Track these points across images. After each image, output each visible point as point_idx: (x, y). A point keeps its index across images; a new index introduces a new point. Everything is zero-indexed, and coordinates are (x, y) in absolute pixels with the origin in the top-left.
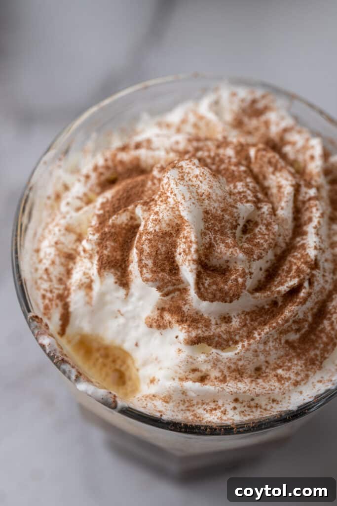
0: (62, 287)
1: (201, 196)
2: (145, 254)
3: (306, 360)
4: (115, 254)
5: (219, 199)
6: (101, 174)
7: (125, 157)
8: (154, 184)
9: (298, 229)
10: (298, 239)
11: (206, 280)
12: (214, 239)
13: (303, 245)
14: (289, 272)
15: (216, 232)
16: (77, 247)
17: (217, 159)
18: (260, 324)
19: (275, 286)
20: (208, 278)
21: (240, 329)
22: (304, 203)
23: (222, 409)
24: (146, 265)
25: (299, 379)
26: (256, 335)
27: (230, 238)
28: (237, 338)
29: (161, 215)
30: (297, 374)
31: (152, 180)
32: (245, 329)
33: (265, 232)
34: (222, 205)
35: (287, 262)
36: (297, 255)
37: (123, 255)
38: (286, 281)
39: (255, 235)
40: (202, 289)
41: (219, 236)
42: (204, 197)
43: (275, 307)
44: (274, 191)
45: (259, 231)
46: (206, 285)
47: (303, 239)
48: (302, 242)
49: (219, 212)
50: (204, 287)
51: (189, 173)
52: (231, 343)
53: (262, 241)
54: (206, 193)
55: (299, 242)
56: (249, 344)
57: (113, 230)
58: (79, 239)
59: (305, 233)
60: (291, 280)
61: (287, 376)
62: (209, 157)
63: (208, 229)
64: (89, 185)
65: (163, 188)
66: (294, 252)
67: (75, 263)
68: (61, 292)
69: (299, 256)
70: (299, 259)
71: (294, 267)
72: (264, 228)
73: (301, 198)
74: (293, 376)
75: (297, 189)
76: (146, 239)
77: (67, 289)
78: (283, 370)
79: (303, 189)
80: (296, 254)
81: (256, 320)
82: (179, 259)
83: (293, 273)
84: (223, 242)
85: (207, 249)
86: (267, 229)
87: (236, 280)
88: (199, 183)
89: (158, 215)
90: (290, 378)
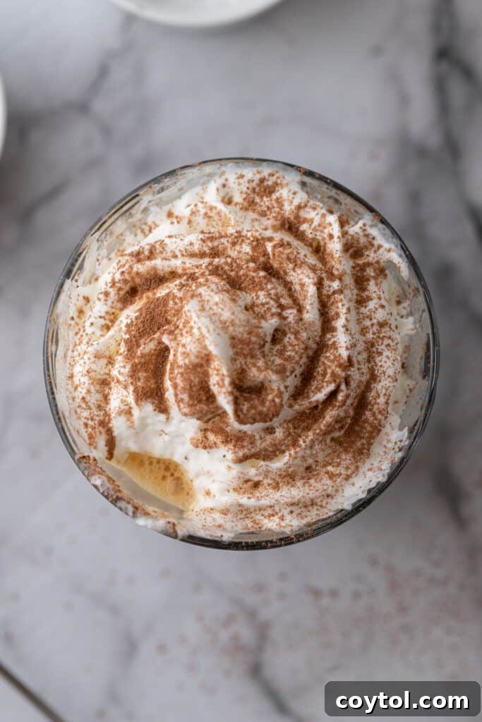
0: (102, 413)
1: (225, 323)
2: (179, 388)
3: (354, 452)
4: (149, 384)
5: (243, 323)
6: (120, 289)
7: (141, 268)
8: (176, 304)
9: (327, 324)
10: (328, 336)
11: (243, 405)
12: (246, 363)
13: (334, 343)
14: (324, 375)
15: (245, 356)
16: (110, 370)
17: (235, 265)
18: (303, 430)
19: (313, 392)
20: (246, 403)
21: (284, 440)
22: (329, 297)
23: (280, 514)
24: (182, 400)
25: (349, 472)
26: (301, 442)
27: (259, 359)
28: (283, 448)
29: (188, 348)
30: (347, 468)
31: (173, 300)
32: (289, 438)
33: (295, 342)
34: (247, 329)
35: (320, 363)
36: (329, 356)
37: (156, 383)
38: (323, 387)
39: (285, 346)
40: (242, 416)
41: (249, 360)
42: (227, 324)
43: (316, 412)
44: (298, 287)
45: (288, 342)
46: (245, 411)
47: (333, 336)
48: (333, 340)
49: (245, 336)
50: (244, 414)
51: (208, 301)
52: (277, 453)
53: (293, 354)
54: (230, 320)
55: (330, 339)
56: (296, 453)
57: (143, 360)
58: (111, 362)
59: (334, 330)
60: (327, 386)
61: (338, 472)
62: (226, 263)
63: (237, 354)
64: (109, 303)
65: (186, 316)
66: (326, 352)
67: (110, 389)
68: (102, 418)
69: (332, 357)
70: (332, 361)
71: (329, 371)
72: (292, 337)
73: (325, 292)
74: (343, 472)
75: (319, 285)
76: (178, 373)
77: (107, 414)
78: (333, 467)
79: (326, 283)
80: (328, 354)
81: (299, 427)
82: (215, 389)
83: (328, 377)
84: (255, 365)
85: (240, 374)
86: (296, 338)
87: (273, 401)
88: (220, 310)
89: (186, 348)
90: (340, 474)
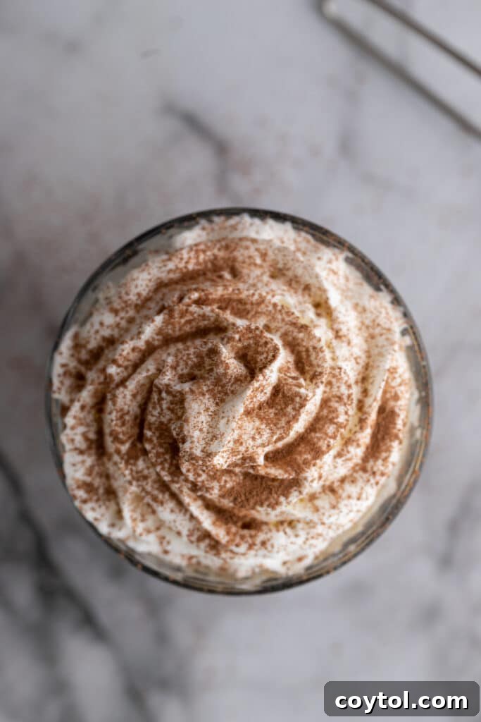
0: (357, 475)
2: (287, 419)
3: (231, 252)
4: (303, 450)
5: (199, 402)
6: (251, 536)
7: (221, 534)
9: (148, 352)
10: (156, 343)
11: (261, 360)
12: (229, 382)
13: (158, 334)
14: (189, 322)
15: (223, 386)
17: (159, 461)
18: (244, 304)
19: (209, 320)
20: (259, 360)
21: (264, 313)
22: (126, 368)
24: (294, 409)
26: (256, 297)
27: (217, 373)
28: (271, 308)
29: (252, 433)
30: (247, 248)
31: (225, 486)
32: (260, 310)
33: (182, 363)
34: (201, 398)
35: (182, 332)
36: (171, 329)
37: (299, 444)
38: (199, 315)
39: (192, 367)
41: (224, 381)
43: (224, 305)
44: (139, 398)
45: (186, 368)
46: (265, 355)
47: (154, 339)
48: (156, 337)
49: (207, 396)
50: (268, 355)
52: (279, 308)
53: (192, 356)
55: (158, 340)
56: (267, 293)
59: (148, 343)
60: (195, 312)
61: (256, 253)
62: (163, 469)
63: (226, 394)
64: (269, 535)
65: (229, 458)
66: (170, 335)
67: (334, 482)
68: (361, 473)
69: (170, 327)
70: (173, 324)
71: (183, 321)
72: (179, 369)
73: (125, 374)
74: (252, 249)
75: (123, 383)
76: (278, 429)
77: (354, 470)
78: (255, 260)
79: (117, 379)
80: (170, 331)
81: (246, 309)
82: (269, 390)
83: (188, 317)
84: (225, 374)
85: (241, 381)
86: (178, 365)
89: (254, 434)
90: (257, 250)
